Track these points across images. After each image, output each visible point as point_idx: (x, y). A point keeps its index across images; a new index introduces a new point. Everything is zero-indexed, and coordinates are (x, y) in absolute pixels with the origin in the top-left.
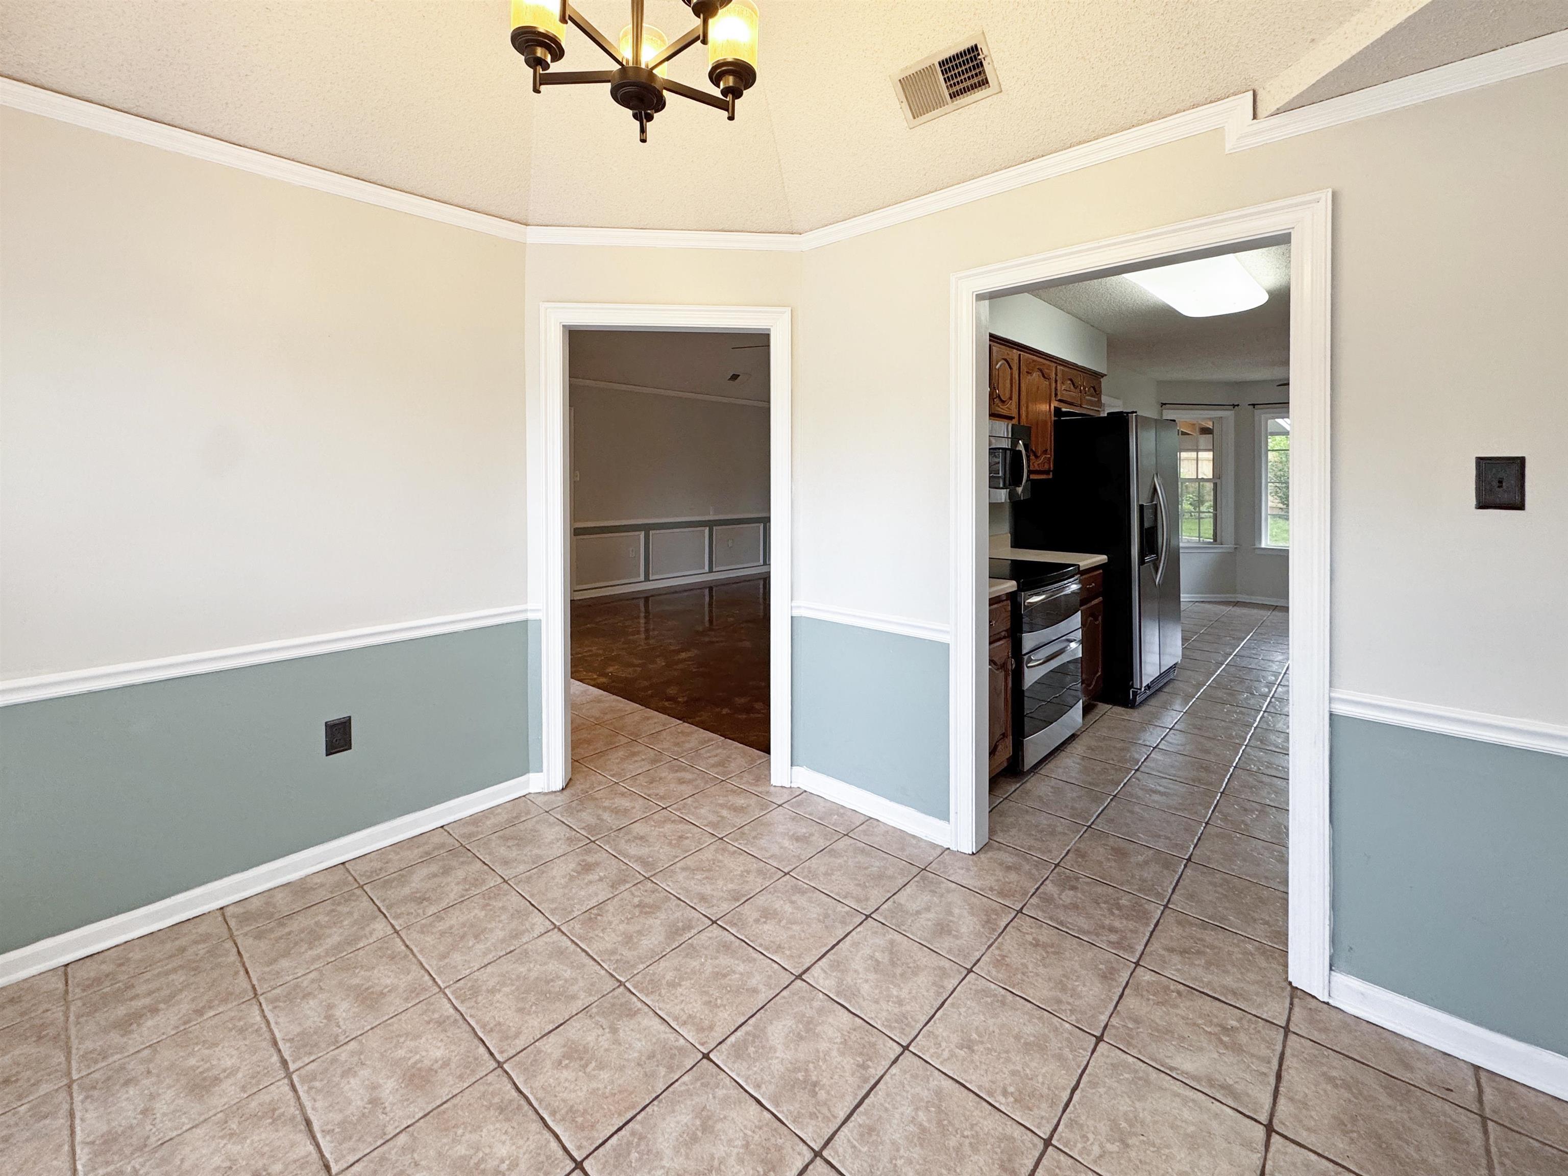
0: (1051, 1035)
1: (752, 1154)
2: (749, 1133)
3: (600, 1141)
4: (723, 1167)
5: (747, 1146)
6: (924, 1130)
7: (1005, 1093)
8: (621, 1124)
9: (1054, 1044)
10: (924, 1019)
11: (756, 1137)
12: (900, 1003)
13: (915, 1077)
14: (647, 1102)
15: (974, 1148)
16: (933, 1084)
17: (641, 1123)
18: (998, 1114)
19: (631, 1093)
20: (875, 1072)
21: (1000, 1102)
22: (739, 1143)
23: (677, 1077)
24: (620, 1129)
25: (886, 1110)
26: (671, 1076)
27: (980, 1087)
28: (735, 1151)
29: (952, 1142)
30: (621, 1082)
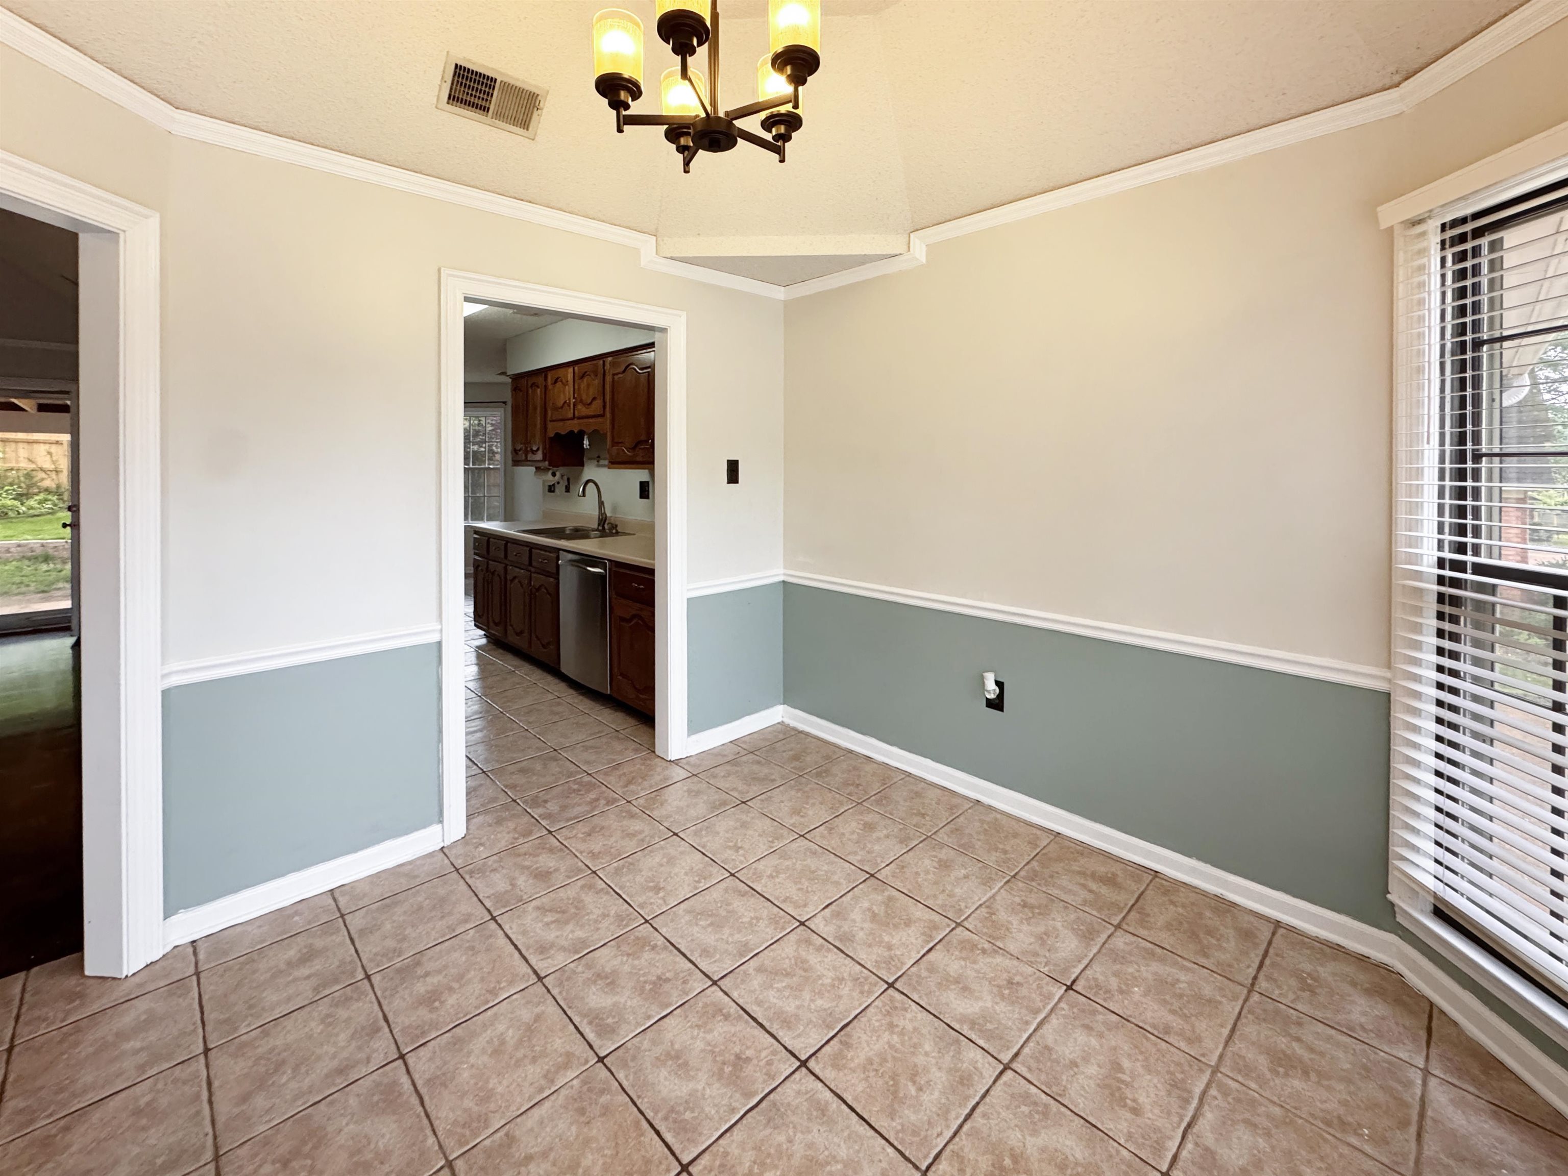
0: (665, 851)
1: (706, 1023)
2: (689, 1024)
3: (666, 1150)
4: (713, 1043)
5: (698, 1026)
6: (711, 924)
7: (699, 882)
8: (653, 1132)
9: (672, 852)
10: (626, 906)
11: (693, 1020)
12: (605, 916)
13: (672, 921)
14: (635, 1109)
15: (728, 904)
16: (681, 912)
17: (656, 1113)
18: (712, 889)
19: (620, 1126)
20: (661, 941)
21: (702, 886)
22: (696, 1032)
23: (617, 1084)
24: (658, 1133)
25: (692, 940)
26: (614, 1088)
27: (691, 891)
28: (701, 1035)
29: (724, 913)
30: (603, 1141)
